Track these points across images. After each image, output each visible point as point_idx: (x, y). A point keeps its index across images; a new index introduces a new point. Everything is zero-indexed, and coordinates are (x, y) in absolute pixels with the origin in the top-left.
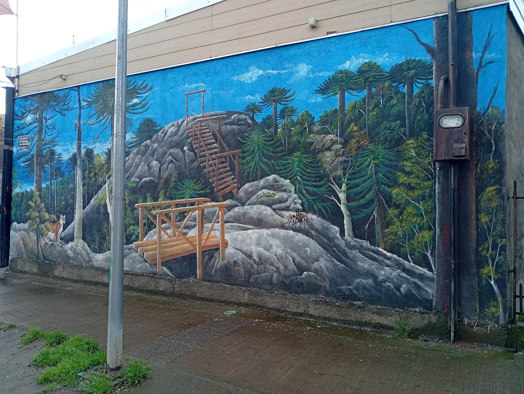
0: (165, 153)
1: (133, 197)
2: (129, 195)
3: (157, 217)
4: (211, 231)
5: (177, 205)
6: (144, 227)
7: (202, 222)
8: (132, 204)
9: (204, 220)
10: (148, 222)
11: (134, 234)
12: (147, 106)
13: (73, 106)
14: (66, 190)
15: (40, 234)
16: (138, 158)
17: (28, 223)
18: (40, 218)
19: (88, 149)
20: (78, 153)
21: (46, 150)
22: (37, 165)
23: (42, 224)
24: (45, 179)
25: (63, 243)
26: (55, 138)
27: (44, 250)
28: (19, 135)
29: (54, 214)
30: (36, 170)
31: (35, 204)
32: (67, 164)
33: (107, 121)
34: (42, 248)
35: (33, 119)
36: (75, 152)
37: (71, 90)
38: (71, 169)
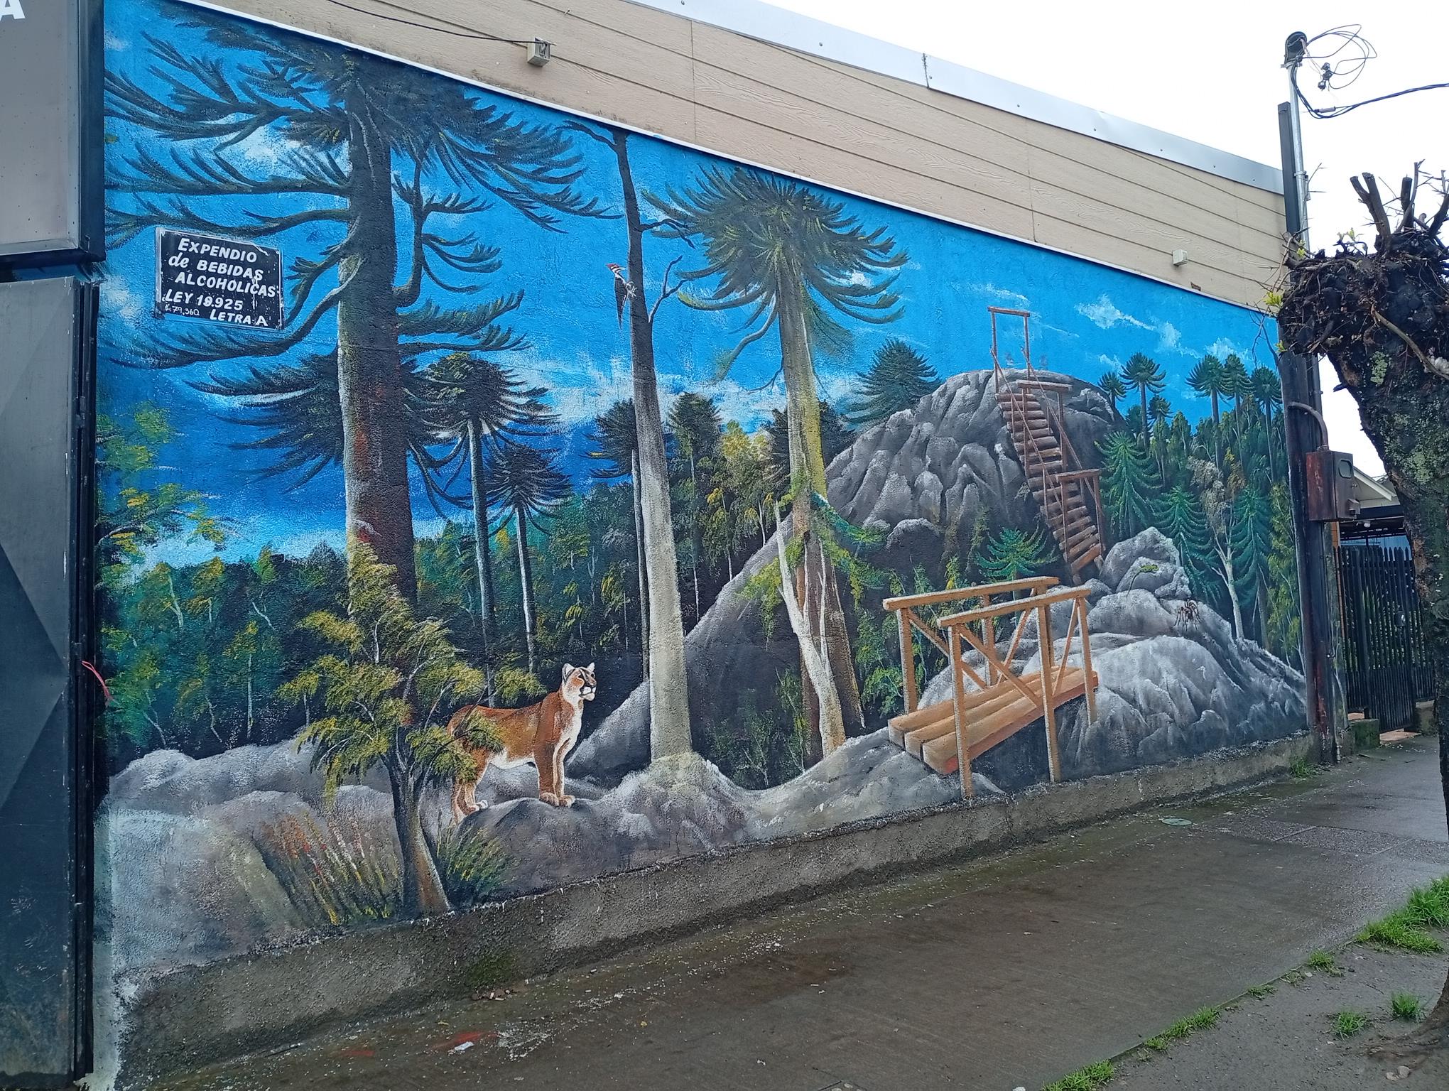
0: (951, 455)
1: (873, 579)
2: (861, 574)
3: (950, 634)
4: (1066, 656)
5: (993, 598)
6: (916, 667)
7: (1048, 638)
8: (872, 600)
9: (1051, 630)
10: (925, 653)
11: (889, 694)
12: (895, 308)
13: (595, 201)
14: (584, 552)
15: (421, 778)
16: (878, 457)
17: (309, 740)
18: (412, 699)
19: (689, 397)
20: (638, 404)
21: (433, 357)
22: (364, 420)
23: (435, 726)
24: (437, 498)
25: (591, 788)
26: (497, 313)
27: (457, 853)
28: (162, 219)
29: (522, 663)
30: (357, 448)
31: (367, 627)
32: (586, 443)
33: (763, 314)
34: (443, 848)
35: (304, 164)
36: (627, 401)
37: (576, 127)
38: (606, 465)
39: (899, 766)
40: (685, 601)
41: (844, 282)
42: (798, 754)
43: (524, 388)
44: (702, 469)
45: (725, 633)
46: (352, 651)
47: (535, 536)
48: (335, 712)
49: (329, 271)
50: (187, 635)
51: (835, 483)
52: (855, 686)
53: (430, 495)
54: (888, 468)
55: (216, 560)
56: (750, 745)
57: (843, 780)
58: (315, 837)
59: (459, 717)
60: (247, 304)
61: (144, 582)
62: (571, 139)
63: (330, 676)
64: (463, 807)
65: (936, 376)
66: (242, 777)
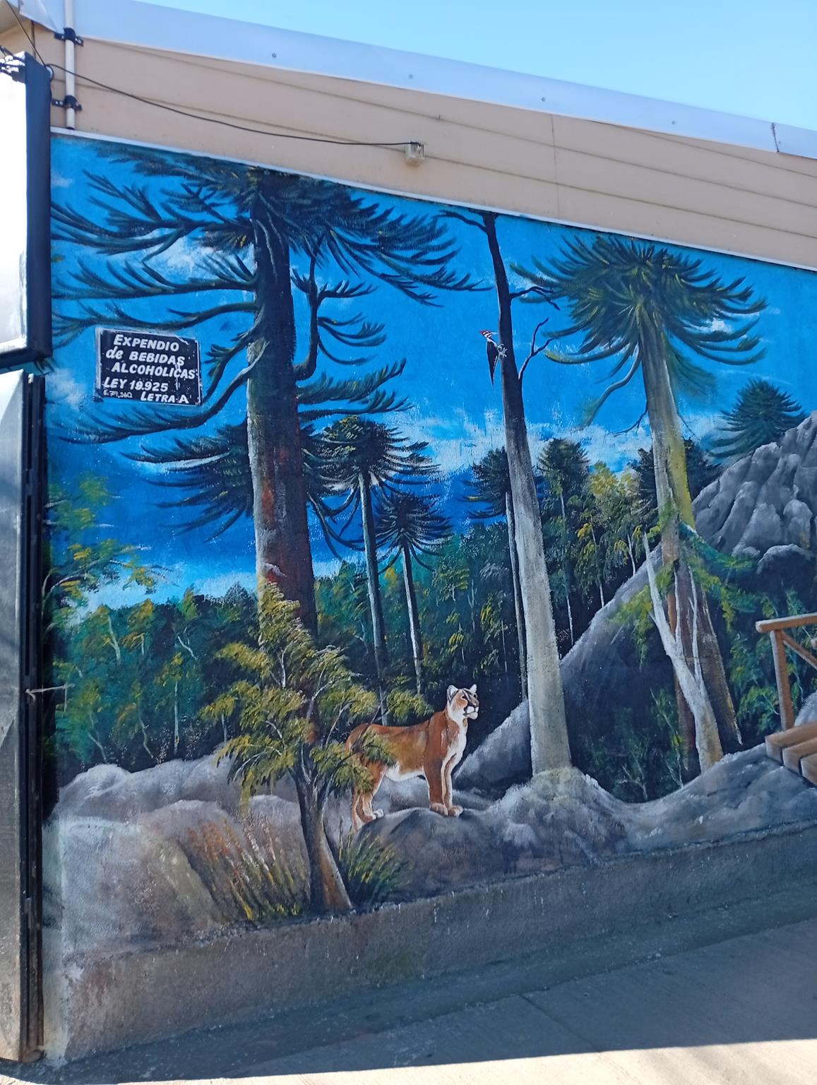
1: (745, 603)
2: (733, 598)
6: (792, 685)
8: (744, 622)
10: (800, 672)
11: (765, 712)
12: (756, 350)
13: (468, 277)
14: (464, 585)
15: (324, 788)
16: (746, 488)
17: (227, 755)
18: (315, 719)
19: (557, 442)
20: (511, 452)
21: (328, 421)
22: (270, 478)
23: (335, 742)
24: (333, 541)
25: (478, 800)
26: (382, 380)
27: (357, 857)
28: (101, 320)
29: (411, 686)
30: (265, 502)
31: (275, 655)
32: (464, 488)
33: (627, 363)
34: (344, 852)
35: (216, 266)
36: (500, 449)
37: (450, 214)
38: (482, 507)
39: (778, 780)
40: (560, 625)
41: (704, 330)
42: (676, 770)
43: (407, 444)
44: (573, 507)
45: (600, 655)
46: (262, 677)
47: (420, 572)
48: (249, 730)
49: (239, 355)
50: (124, 666)
51: (705, 514)
52: (730, 704)
53: (327, 539)
54: (756, 498)
55: (147, 601)
56: (628, 761)
57: (722, 794)
58: (233, 841)
59: (356, 734)
60: (172, 386)
61: (87, 622)
62: (445, 225)
63: (244, 699)
64: (362, 815)
65: (801, 411)
66: (169, 788)
